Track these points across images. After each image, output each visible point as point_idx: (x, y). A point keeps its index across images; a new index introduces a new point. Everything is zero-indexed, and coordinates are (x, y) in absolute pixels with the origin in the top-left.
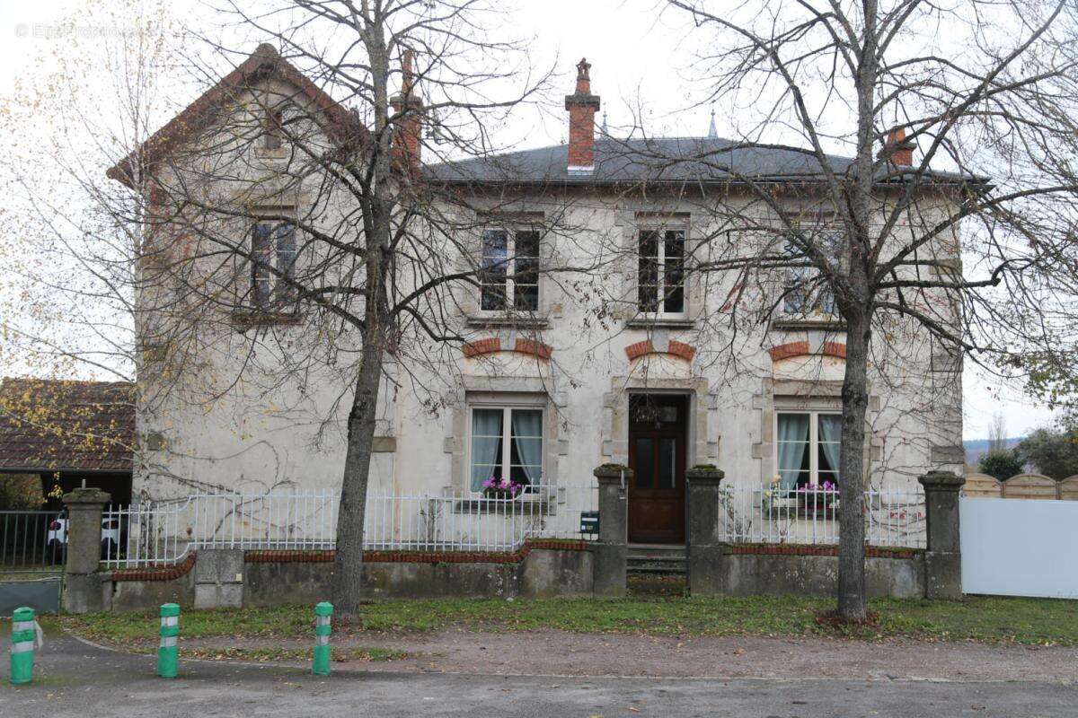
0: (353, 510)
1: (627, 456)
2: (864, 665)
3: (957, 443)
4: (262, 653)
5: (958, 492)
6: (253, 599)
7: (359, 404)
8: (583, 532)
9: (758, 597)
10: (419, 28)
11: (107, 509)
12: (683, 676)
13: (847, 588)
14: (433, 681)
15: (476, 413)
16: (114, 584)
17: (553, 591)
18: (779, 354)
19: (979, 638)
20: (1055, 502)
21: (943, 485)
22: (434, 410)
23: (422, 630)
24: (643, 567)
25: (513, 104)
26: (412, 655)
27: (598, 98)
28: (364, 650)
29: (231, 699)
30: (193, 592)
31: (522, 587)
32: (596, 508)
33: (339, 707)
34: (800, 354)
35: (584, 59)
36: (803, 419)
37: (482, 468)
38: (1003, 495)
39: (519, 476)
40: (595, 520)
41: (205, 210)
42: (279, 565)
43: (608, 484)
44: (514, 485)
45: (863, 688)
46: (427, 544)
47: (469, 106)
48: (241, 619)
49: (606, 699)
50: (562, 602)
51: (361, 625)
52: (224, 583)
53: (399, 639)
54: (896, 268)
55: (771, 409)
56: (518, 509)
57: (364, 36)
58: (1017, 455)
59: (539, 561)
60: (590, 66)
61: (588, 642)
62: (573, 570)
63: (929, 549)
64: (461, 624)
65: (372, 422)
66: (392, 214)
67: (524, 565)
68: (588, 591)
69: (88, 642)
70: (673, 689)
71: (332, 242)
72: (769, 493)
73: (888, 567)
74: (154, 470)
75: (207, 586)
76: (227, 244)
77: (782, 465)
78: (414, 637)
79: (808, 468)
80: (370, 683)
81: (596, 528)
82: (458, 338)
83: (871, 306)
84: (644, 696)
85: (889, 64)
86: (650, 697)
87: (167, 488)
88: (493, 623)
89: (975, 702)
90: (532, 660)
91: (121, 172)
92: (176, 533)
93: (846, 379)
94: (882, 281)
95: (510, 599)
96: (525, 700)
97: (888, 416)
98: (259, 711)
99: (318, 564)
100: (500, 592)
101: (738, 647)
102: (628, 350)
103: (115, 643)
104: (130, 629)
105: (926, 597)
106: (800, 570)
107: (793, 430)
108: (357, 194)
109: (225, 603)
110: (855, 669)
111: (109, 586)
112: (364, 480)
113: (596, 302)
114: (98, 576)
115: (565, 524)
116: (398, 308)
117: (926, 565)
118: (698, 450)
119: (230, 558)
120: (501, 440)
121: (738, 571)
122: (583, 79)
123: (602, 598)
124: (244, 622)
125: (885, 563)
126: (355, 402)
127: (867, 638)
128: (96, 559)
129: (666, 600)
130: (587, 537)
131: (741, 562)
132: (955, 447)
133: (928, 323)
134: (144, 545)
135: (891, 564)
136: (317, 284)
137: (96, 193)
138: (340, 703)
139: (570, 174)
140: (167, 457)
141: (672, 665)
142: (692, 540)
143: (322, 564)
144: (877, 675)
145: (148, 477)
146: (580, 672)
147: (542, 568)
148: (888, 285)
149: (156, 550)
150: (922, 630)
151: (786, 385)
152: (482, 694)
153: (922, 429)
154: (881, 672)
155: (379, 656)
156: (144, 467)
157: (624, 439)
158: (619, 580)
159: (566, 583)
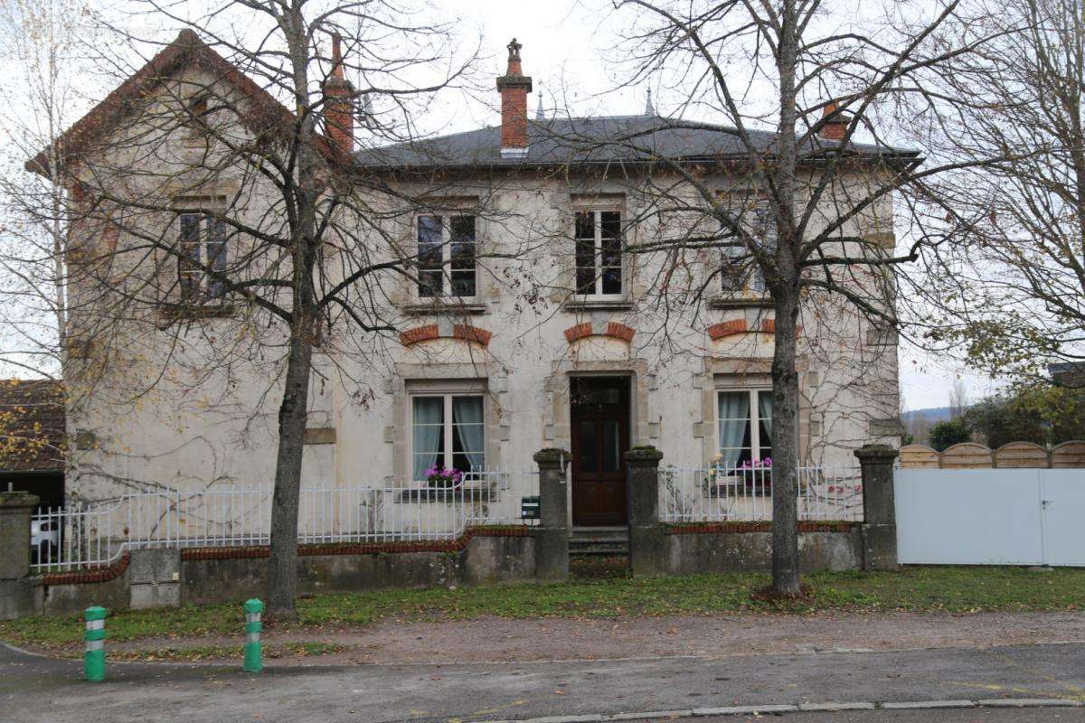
0: (287, 505)
1: (569, 440)
2: (793, 638)
3: (895, 415)
4: (195, 652)
5: (892, 464)
6: (191, 597)
7: (289, 397)
8: (524, 517)
9: (699, 575)
10: (339, 13)
11: (35, 512)
12: (615, 658)
13: (779, 564)
14: (364, 674)
15: (417, 401)
16: (46, 589)
17: (495, 578)
18: (719, 333)
19: (908, 607)
20: (990, 471)
21: (878, 458)
22: (364, 402)
23: (360, 622)
24: (589, 550)
25: (436, 89)
26: (348, 648)
27: (530, 79)
28: (299, 645)
29: (157, 700)
30: (128, 594)
31: (464, 575)
32: (536, 493)
33: (267, 704)
34: (737, 332)
35: (515, 40)
36: (743, 397)
37: (424, 456)
38: (941, 466)
39: (461, 464)
40: (536, 505)
41: (123, 205)
42: (217, 562)
43: (547, 469)
44: (457, 472)
45: (787, 662)
46: (367, 536)
47: (392, 92)
48: (177, 618)
49: (534, 684)
50: (505, 588)
51: (298, 620)
52: (161, 583)
53: (336, 633)
54: (822, 246)
55: (711, 387)
56: (458, 497)
57: (282, 22)
58: (964, 424)
59: (480, 548)
60: (520, 46)
61: (526, 627)
62: (515, 555)
63: (865, 522)
64: (401, 614)
65: (303, 415)
66: (317, 203)
67: (466, 551)
68: (531, 576)
69: (16, 649)
70: (604, 671)
71: (256, 234)
72: (711, 472)
73: (826, 541)
74: (87, 470)
75: (142, 587)
76: (149, 239)
77: (724, 443)
78: (352, 630)
79: (750, 446)
80: (300, 678)
81: (537, 513)
82: (390, 328)
83: (798, 285)
84: (572, 679)
85: (806, 44)
86: (578, 680)
87: (102, 488)
88: (433, 612)
89: (891, 670)
90: (468, 648)
91: (37, 165)
92: (109, 534)
93: (775, 358)
94: (809, 259)
95: (452, 588)
96: (454, 689)
97: (827, 390)
98: (185, 711)
99: (256, 560)
100: (443, 580)
101: (673, 626)
102: (567, 333)
103: (45, 649)
104: (62, 634)
105: (863, 569)
106: (740, 547)
107: (734, 408)
108: (279, 185)
109: (162, 603)
110: (784, 644)
111: (41, 590)
112: (297, 473)
113: (527, 286)
114: (29, 582)
115: (507, 511)
116: (327, 299)
117: (862, 539)
118: (641, 430)
119: (166, 557)
120: (442, 428)
121: (680, 549)
122: (514, 60)
123: (545, 583)
124: (180, 621)
125: (823, 537)
126: (285, 396)
127: (799, 612)
128: (26, 563)
129: (609, 583)
130: (528, 522)
131: (682, 541)
132: (892, 420)
133: (854, 299)
134: (77, 547)
135: (829, 538)
136: (243, 276)
137: (10, 188)
138: (268, 700)
139: (504, 157)
140: (100, 455)
141: (606, 647)
142: (633, 521)
143: (261, 560)
144: (804, 649)
145: (78, 478)
146: (514, 658)
147: (484, 555)
148: (814, 263)
149: (89, 552)
150: (854, 602)
151: (725, 363)
152: (411, 685)
153: (860, 402)
154: (808, 645)
155: (314, 651)
156: (73, 468)
157: (566, 423)
158: (562, 564)
159: (509, 570)
